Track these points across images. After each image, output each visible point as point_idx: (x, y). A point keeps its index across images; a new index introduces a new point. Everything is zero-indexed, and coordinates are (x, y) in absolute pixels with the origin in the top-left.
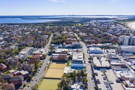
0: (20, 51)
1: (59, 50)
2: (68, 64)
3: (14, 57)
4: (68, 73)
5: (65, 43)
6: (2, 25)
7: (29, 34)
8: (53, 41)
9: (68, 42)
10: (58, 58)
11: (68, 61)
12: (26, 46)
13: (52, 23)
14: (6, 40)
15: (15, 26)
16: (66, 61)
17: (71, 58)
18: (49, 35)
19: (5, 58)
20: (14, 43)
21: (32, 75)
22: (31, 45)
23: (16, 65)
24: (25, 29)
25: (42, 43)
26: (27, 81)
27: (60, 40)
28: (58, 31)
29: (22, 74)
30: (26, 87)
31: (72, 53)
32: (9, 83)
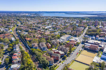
0: (61, 37)
1: (91, 41)
2: (99, 54)
3: (56, 40)
4: (97, 62)
5: (98, 36)
6: (52, 18)
7: (69, 25)
8: (87, 32)
9: (102, 35)
10: (89, 47)
11: (98, 52)
12: (65, 33)
13: (89, 18)
14: (53, 28)
15: (61, 18)
16: (97, 52)
17: (102, 50)
18: (85, 28)
19: (51, 40)
20: (58, 31)
21: (66, 56)
22: (69, 34)
23: (57, 46)
24: (67, 21)
25: (78, 33)
26: (62, 59)
27: (94, 33)
28: (94, 25)
29: (60, 53)
30: (61, 63)
31: (104, 46)
32: (51, 57)
